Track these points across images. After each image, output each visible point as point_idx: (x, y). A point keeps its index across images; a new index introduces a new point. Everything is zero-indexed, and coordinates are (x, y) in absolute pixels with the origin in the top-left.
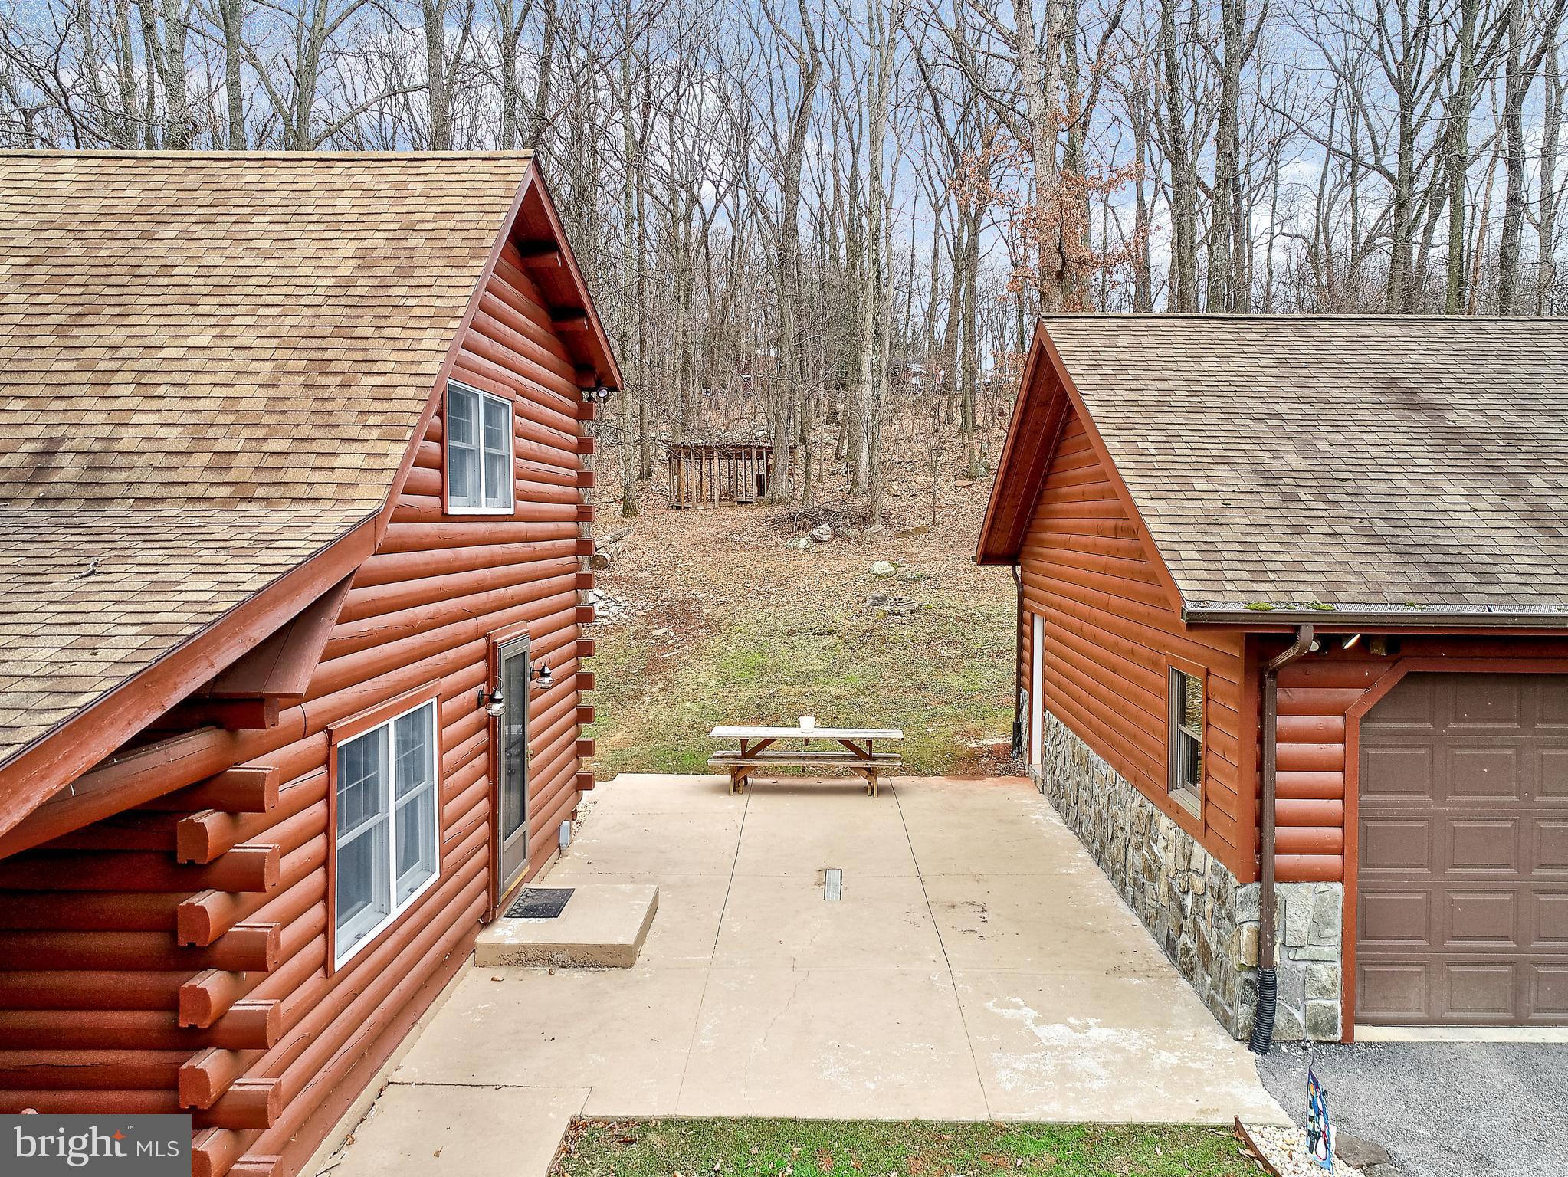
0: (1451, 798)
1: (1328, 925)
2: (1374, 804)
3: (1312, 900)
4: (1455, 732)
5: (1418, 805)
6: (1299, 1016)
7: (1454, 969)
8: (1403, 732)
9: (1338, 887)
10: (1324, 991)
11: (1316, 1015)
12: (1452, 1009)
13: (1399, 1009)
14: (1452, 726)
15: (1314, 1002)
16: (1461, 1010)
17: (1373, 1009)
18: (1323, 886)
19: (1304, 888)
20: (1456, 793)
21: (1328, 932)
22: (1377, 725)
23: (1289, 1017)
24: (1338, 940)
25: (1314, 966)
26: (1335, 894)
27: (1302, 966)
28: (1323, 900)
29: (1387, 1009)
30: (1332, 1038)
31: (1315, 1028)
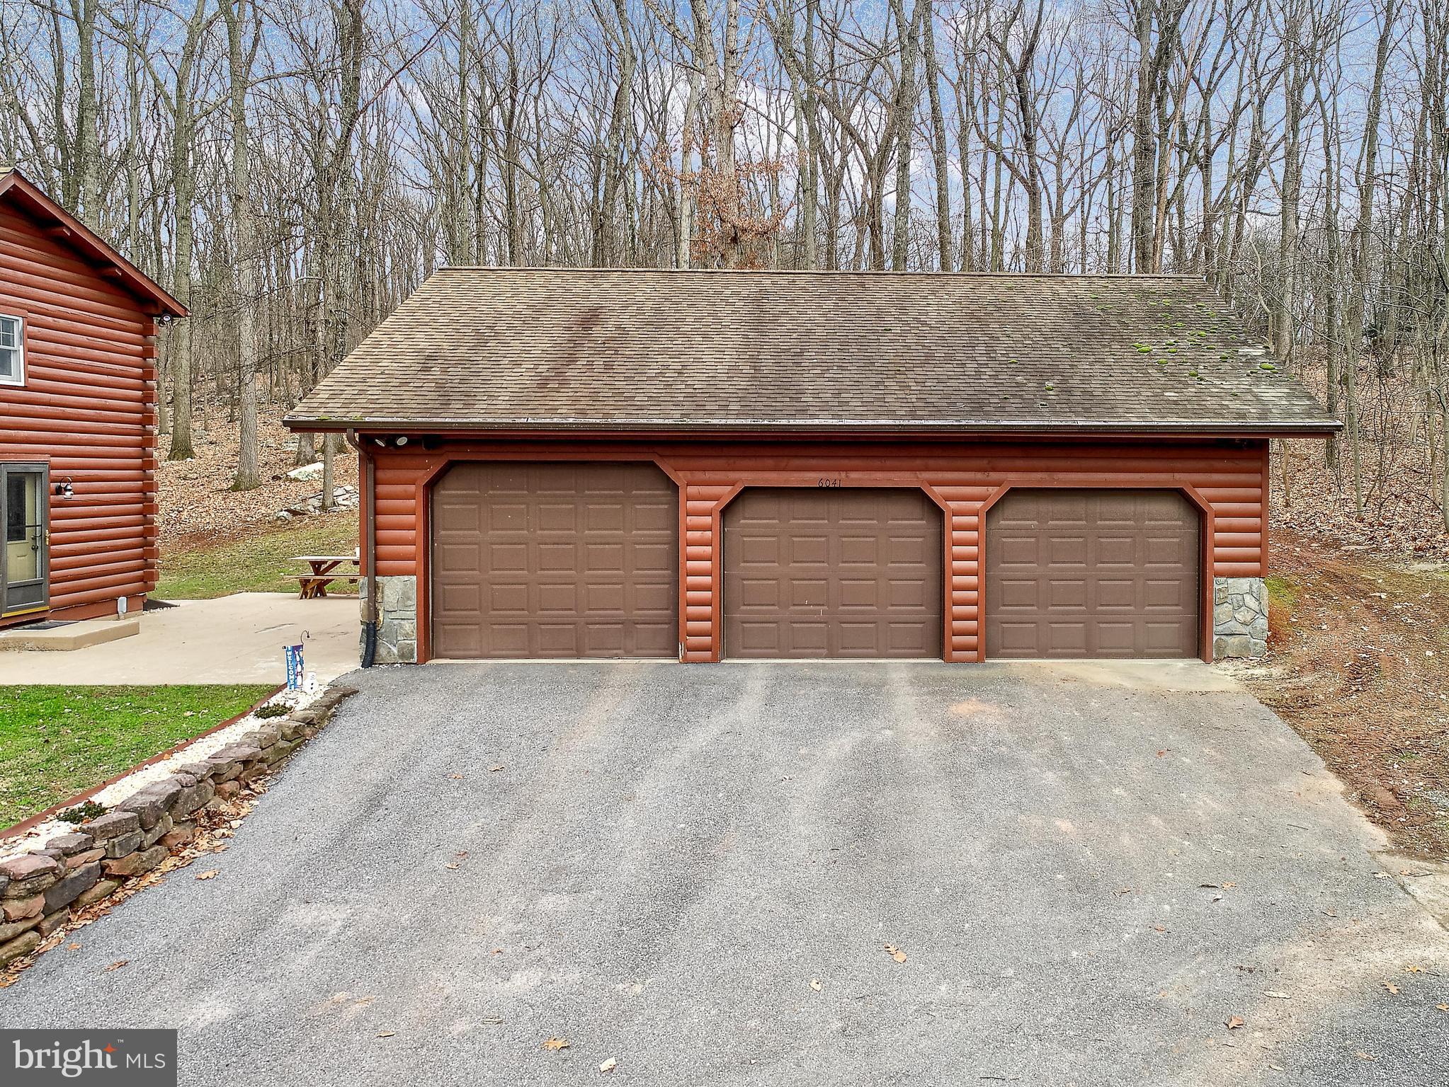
0: (490, 532)
1: (409, 599)
2: (449, 536)
3: (400, 585)
4: (491, 496)
5: (473, 536)
6: (395, 650)
7: (494, 627)
8: (463, 496)
9: (414, 578)
10: (407, 636)
11: (403, 648)
12: (495, 650)
13: (464, 650)
14: (491, 492)
15: (403, 642)
16: (499, 650)
17: (451, 650)
18: (406, 578)
19: (395, 579)
20: (493, 529)
21: (409, 603)
22: (450, 492)
23: (387, 649)
24: (415, 608)
25: (403, 622)
26: (411, 583)
27: (396, 622)
28: (405, 585)
29: (459, 650)
30: (411, 661)
31: (402, 656)
